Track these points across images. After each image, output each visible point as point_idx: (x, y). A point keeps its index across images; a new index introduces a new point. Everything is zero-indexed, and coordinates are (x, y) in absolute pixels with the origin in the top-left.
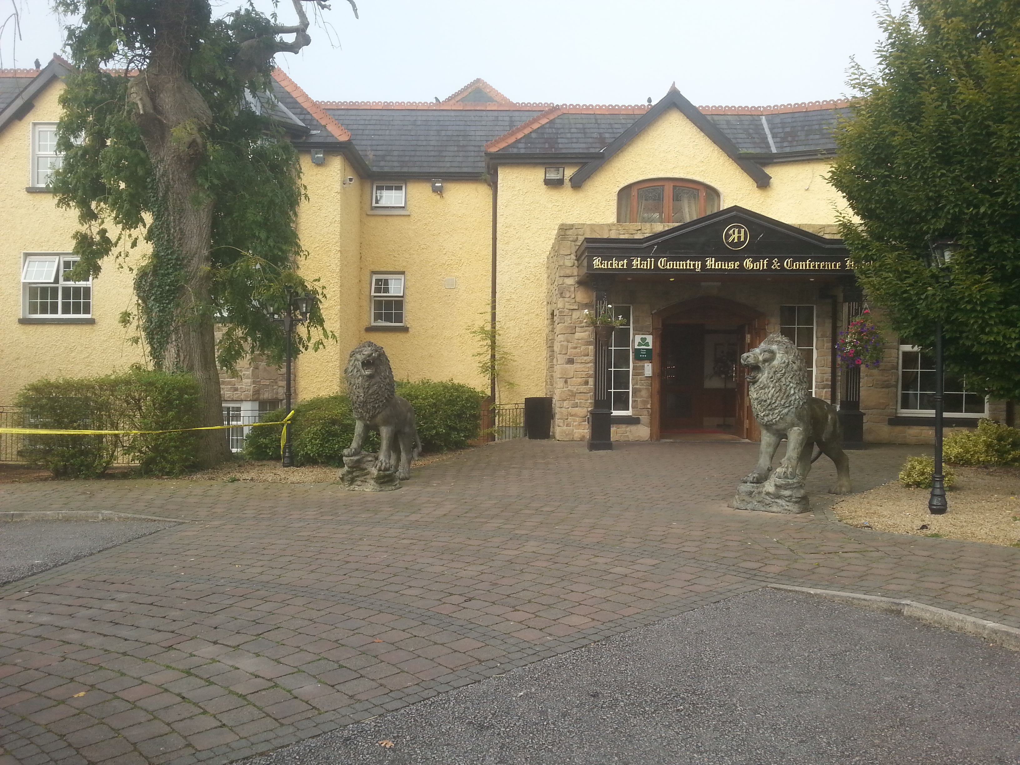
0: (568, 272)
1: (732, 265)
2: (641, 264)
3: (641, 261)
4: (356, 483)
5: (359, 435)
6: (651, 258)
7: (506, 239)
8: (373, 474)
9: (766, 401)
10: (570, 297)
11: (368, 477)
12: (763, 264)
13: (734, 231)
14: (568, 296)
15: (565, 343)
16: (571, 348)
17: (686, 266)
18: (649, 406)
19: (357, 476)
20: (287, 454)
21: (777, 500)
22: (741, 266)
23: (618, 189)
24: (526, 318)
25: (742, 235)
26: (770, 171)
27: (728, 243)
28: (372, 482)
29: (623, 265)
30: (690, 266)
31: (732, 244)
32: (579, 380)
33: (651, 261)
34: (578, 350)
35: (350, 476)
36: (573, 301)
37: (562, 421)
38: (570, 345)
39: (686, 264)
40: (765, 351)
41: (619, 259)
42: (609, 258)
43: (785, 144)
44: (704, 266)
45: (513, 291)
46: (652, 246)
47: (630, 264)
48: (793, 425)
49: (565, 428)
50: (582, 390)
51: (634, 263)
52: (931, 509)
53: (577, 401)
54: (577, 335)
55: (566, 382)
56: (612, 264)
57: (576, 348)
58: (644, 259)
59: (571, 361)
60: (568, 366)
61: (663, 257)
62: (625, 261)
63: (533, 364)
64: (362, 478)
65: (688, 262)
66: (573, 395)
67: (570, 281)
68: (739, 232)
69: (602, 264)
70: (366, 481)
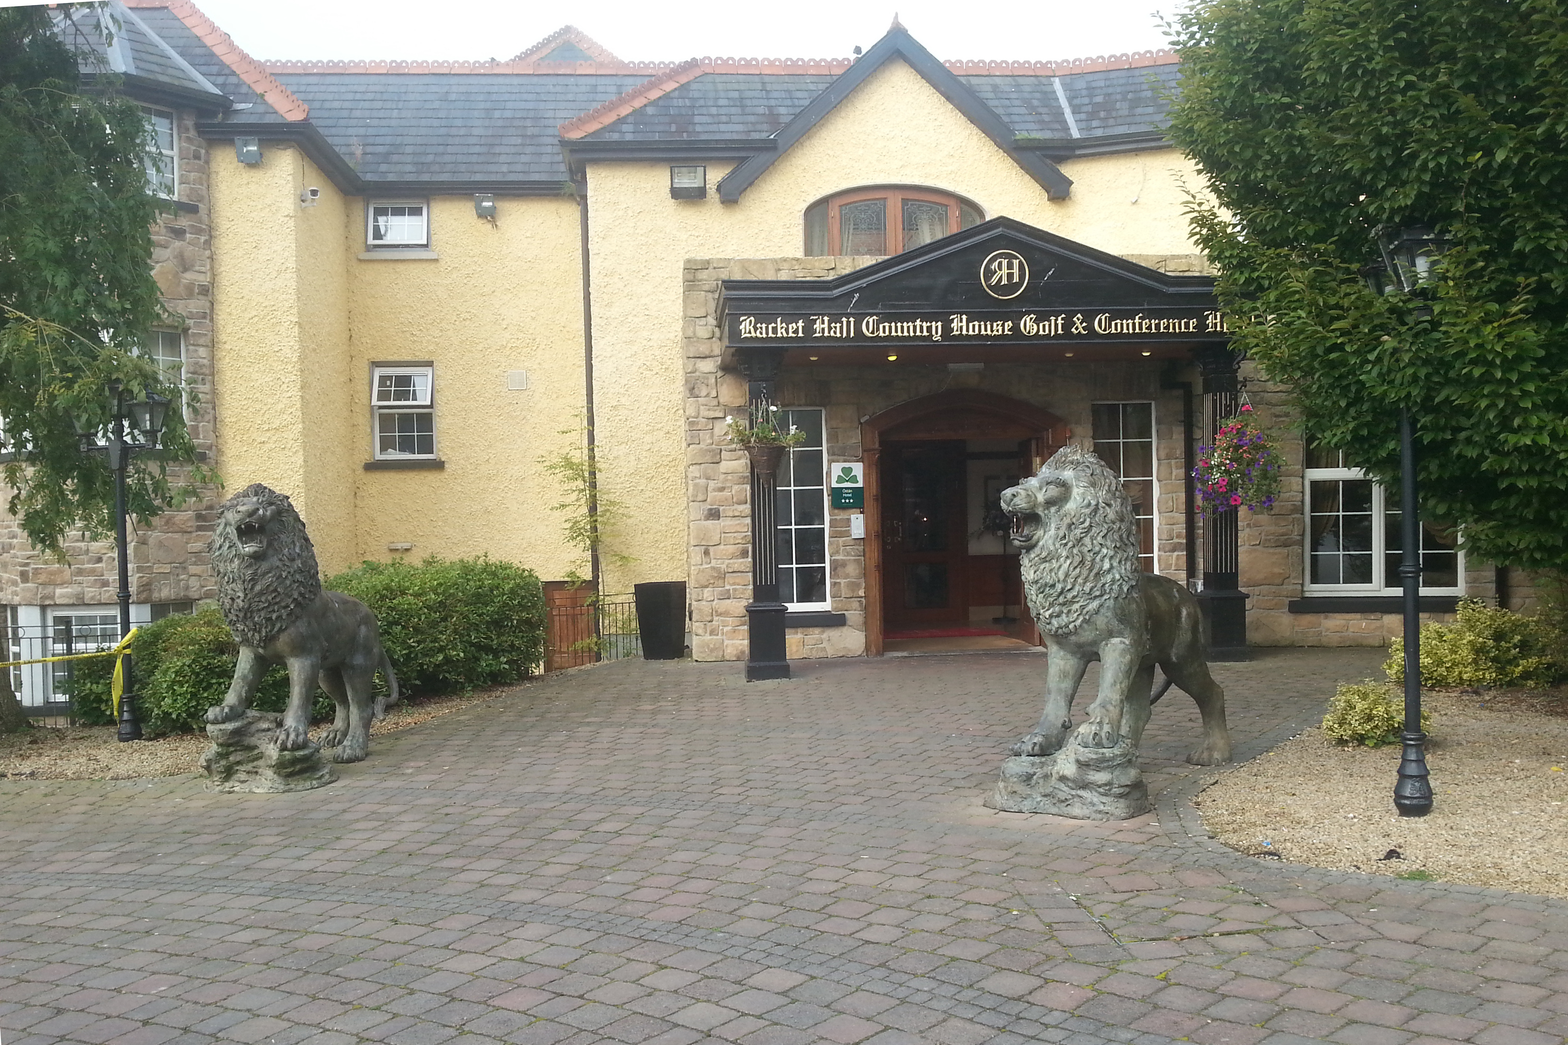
0: (704, 349)
1: (998, 328)
2: (830, 329)
3: (830, 323)
4: (236, 777)
5: (244, 678)
6: (848, 316)
7: (605, 296)
8: (270, 757)
9: (1053, 586)
10: (707, 395)
11: (260, 763)
12: (1056, 325)
13: (1000, 263)
14: (704, 393)
15: (703, 481)
16: (714, 490)
17: (915, 331)
18: (861, 593)
19: (239, 763)
20: (126, 716)
21: (1081, 792)
22: (1015, 328)
23: (805, 206)
24: (648, 438)
25: (1016, 271)
26: (1069, 170)
27: (989, 286)
28: (270, 773)
29: (796, 332)
30: (922, 331)
31: (997, 288)
32: (731, 549)
33: (848, 323)
34: (726, 493)
35: (223, 762)
36: (715, 402)
37: (702, 624)
38: (712, 484)
39: (915, 327)
40: (1048, 483)
41: (790, 318)
42: (768, 318)
43: (1095, 123)
44: (947, 329)
45: (622, 391)
46: (850, 294)
47: (809, 328)
48: (1111, 634)
49: (708, 637)
50: (736, 567)
51: (818, 326)
52: (1399, 805)
53: (727, 587)
54: (725, 466)
55: (707, 553)
56: (775, 330)
57: (722, 489)
58: (835, 318)
59: (714, 514)
60: (710, 523)
61: (871, 315)
62: (801, 324)
63: (664, 521)
64: (249, 767)
65: (918, 323)
66: (721, 576)
67: (708, 366)
68: (1010, 266)
69: (756, 329)
70: (256, 773)
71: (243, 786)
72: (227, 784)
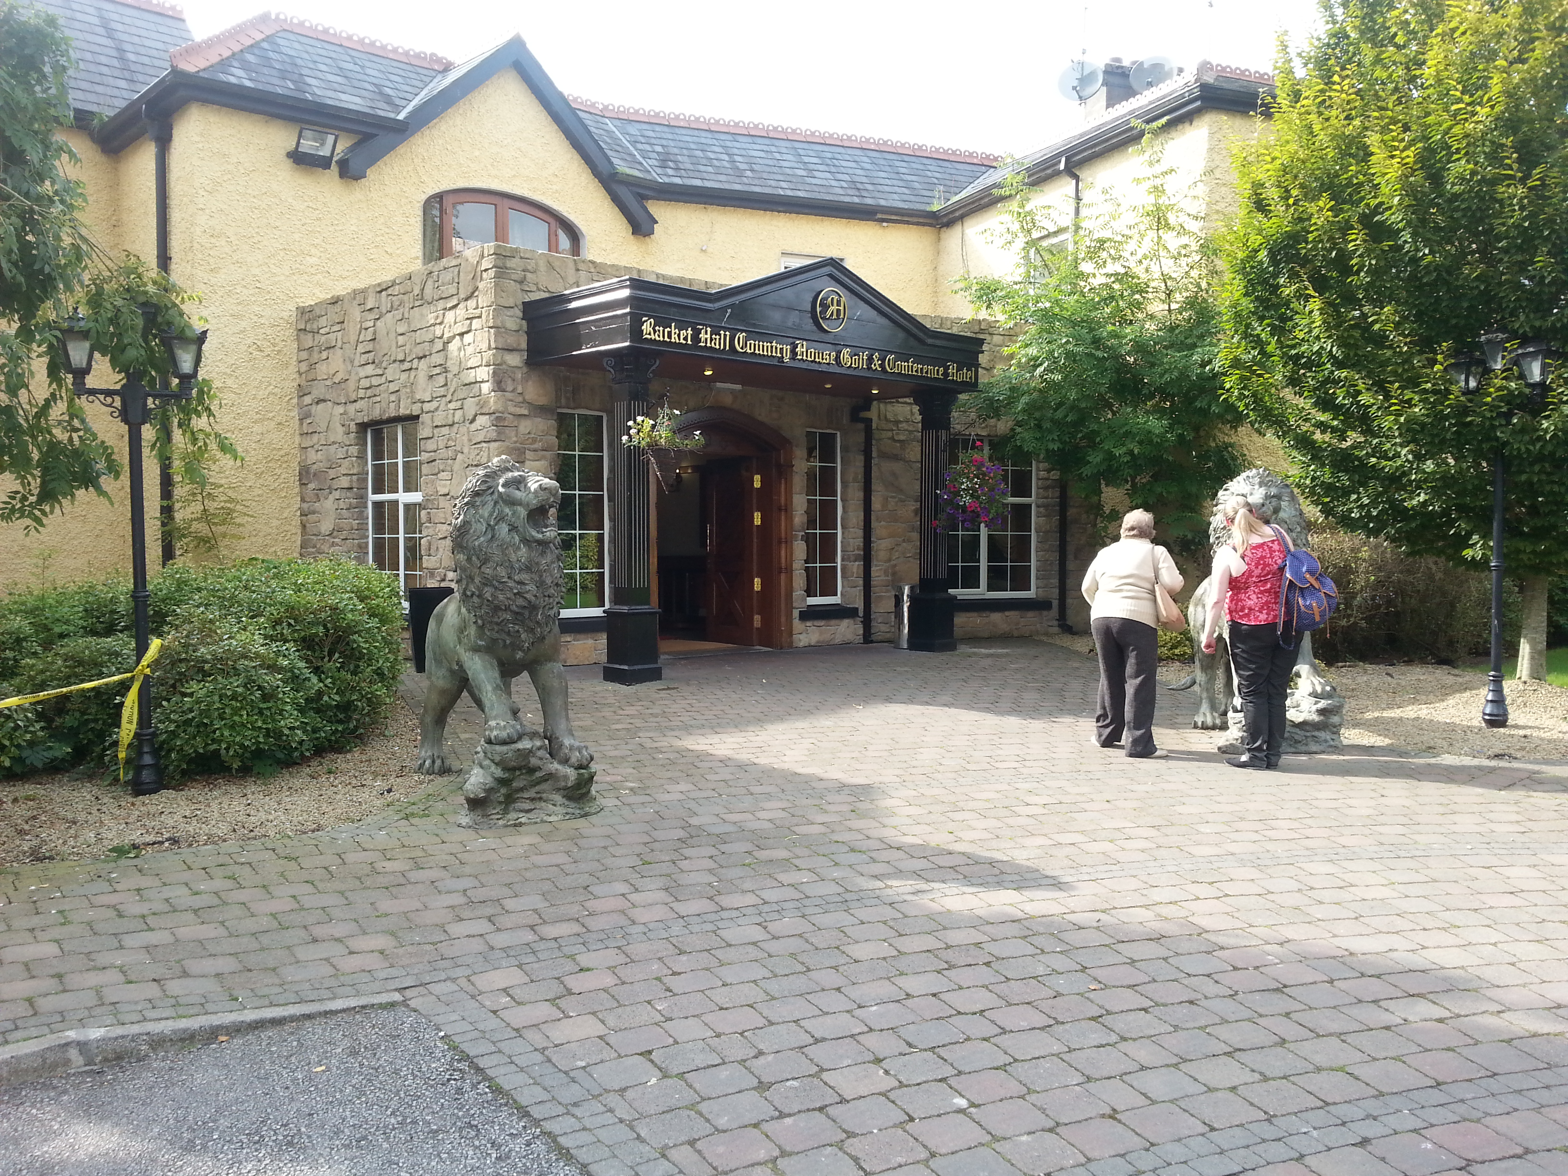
0: (511, 341)
1: (827, 357)
2: (711, 340)
3: (711, 334)
6: (725, 329)
10: (513, 391)
11: (546, 786)
12: (863, 361)
13: (832, 300)
14: (510, 388)
17: (771, 352)
20: (148, 759)
22: (837, 359)
23: (424, 197)
27: (823, 319)
28: (558, 798)
29: (686, 339)
30: (776, 352)
31: (827, 322)
33: (725, 336)
36: (520, 399)
39: (771, 348)
41: (682, 326)
42: (666, 323)
44: (793, 353)
46: (724, 309)
47: (696, 337)
51: (702, 336)
56: (669, 334)
58: (714, 331)
61: (742, 331)
62: (690, 332)
64: (531, 793)
65: (774, 344)
69: (655, 332)
70: (540, 799)
71: (528, 815)
72: (509, 816)
